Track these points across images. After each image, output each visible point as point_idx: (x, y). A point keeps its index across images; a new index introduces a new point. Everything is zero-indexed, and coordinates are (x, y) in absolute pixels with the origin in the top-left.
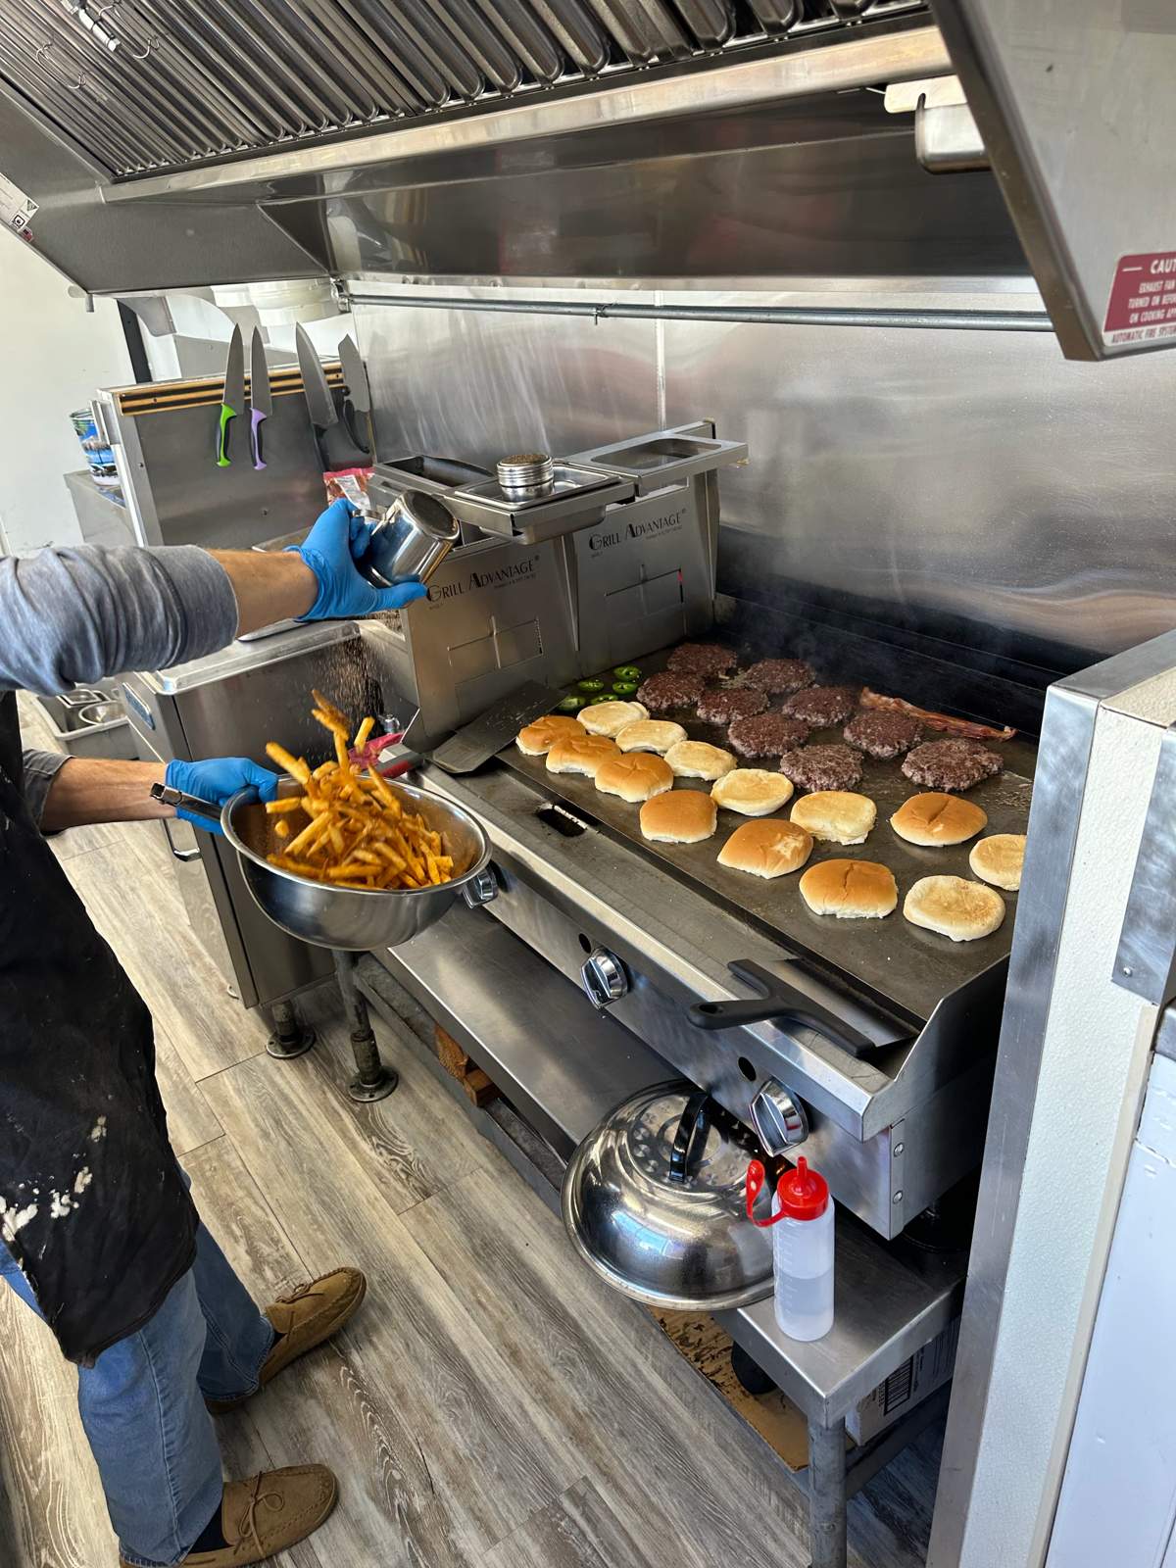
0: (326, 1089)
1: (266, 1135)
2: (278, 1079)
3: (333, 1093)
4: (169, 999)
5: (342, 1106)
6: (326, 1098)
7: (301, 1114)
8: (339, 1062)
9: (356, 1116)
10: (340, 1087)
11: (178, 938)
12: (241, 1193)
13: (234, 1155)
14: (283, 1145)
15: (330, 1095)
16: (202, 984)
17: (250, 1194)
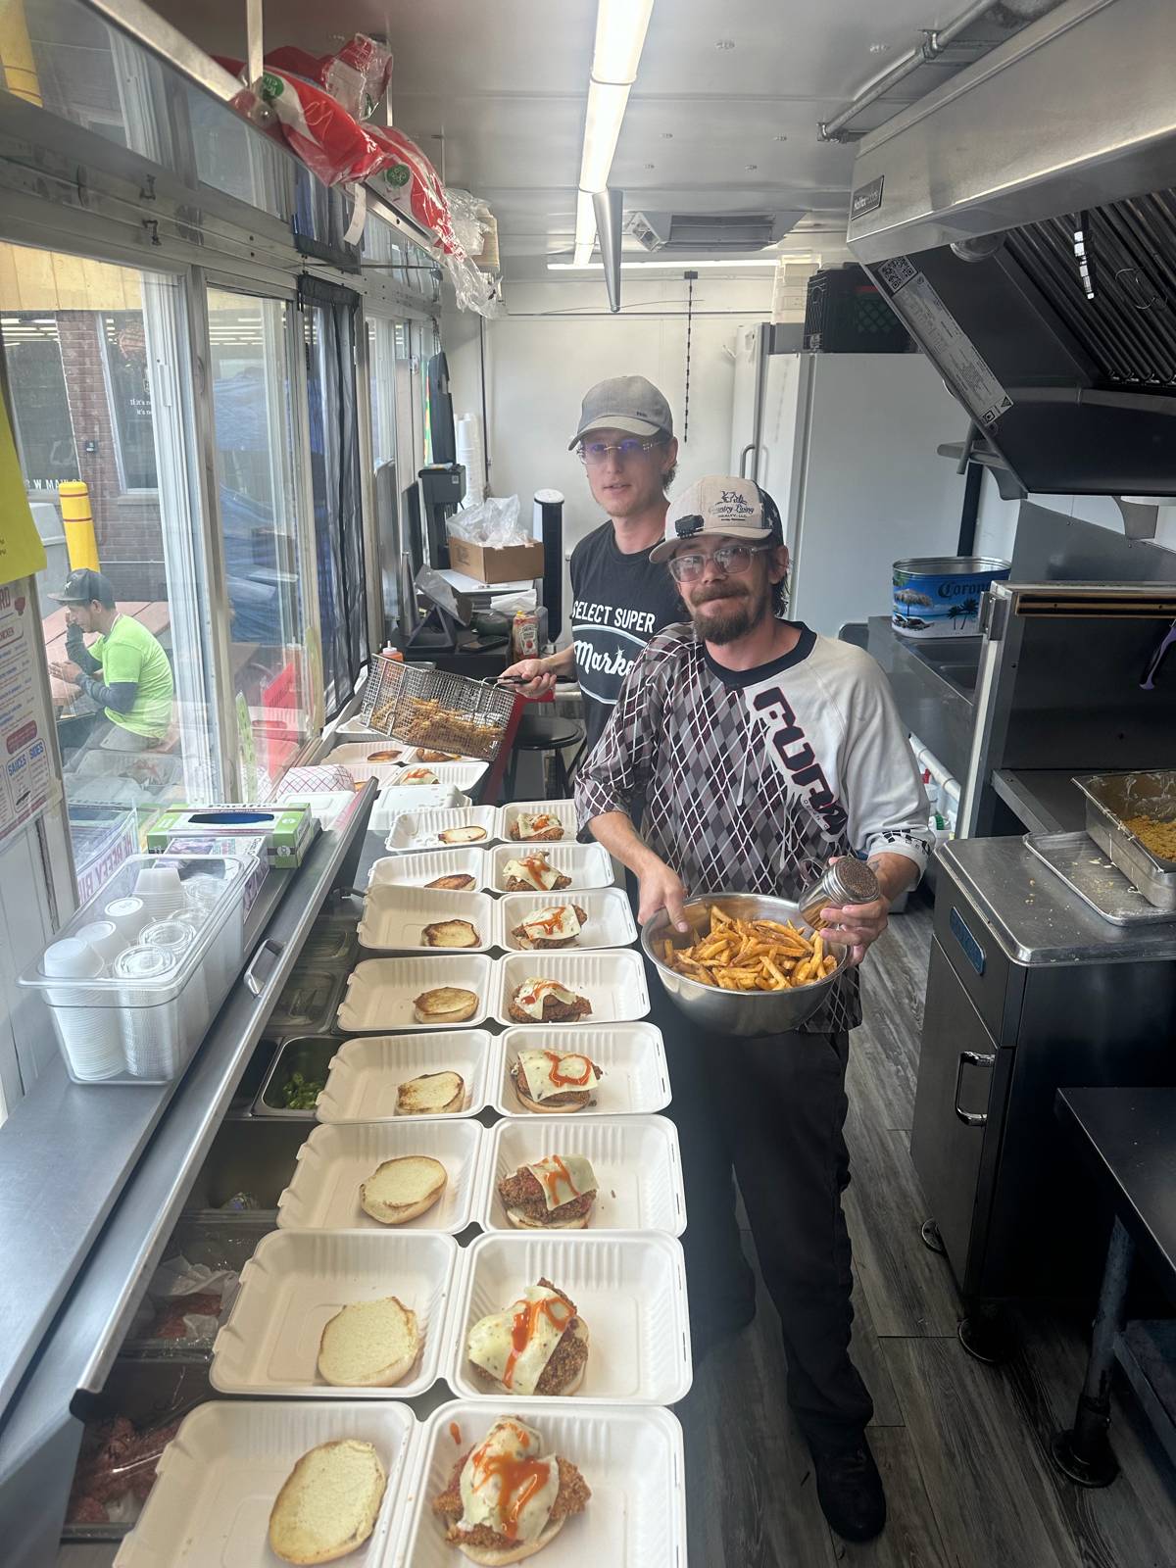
0: (1025, 1431)
1: (951, 1456)
2: (968, 1381)
3: (1033, 1440)
4: (859, 1212)
5: (1043, 1466)
6: (1023, 1443)
7: (992, 1448)
8: (1042, 1400)
9: (1062, 1493)
10: (1041, 1437)
11: (875, 1139)
12: (917, 1521)
13: (912, 1462)
14: (969, 1482)
15: (1029, 1442)
16: (895, 1209)
17: (927, 1529)
